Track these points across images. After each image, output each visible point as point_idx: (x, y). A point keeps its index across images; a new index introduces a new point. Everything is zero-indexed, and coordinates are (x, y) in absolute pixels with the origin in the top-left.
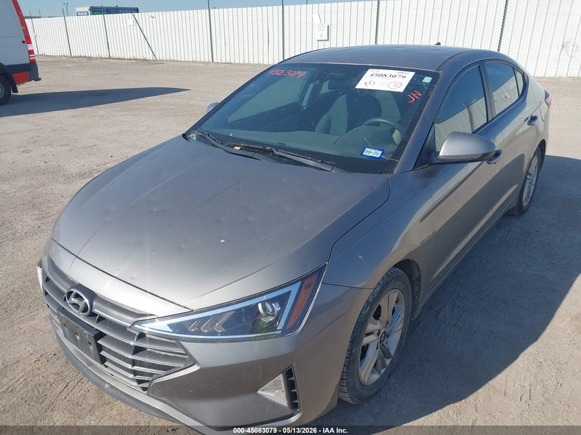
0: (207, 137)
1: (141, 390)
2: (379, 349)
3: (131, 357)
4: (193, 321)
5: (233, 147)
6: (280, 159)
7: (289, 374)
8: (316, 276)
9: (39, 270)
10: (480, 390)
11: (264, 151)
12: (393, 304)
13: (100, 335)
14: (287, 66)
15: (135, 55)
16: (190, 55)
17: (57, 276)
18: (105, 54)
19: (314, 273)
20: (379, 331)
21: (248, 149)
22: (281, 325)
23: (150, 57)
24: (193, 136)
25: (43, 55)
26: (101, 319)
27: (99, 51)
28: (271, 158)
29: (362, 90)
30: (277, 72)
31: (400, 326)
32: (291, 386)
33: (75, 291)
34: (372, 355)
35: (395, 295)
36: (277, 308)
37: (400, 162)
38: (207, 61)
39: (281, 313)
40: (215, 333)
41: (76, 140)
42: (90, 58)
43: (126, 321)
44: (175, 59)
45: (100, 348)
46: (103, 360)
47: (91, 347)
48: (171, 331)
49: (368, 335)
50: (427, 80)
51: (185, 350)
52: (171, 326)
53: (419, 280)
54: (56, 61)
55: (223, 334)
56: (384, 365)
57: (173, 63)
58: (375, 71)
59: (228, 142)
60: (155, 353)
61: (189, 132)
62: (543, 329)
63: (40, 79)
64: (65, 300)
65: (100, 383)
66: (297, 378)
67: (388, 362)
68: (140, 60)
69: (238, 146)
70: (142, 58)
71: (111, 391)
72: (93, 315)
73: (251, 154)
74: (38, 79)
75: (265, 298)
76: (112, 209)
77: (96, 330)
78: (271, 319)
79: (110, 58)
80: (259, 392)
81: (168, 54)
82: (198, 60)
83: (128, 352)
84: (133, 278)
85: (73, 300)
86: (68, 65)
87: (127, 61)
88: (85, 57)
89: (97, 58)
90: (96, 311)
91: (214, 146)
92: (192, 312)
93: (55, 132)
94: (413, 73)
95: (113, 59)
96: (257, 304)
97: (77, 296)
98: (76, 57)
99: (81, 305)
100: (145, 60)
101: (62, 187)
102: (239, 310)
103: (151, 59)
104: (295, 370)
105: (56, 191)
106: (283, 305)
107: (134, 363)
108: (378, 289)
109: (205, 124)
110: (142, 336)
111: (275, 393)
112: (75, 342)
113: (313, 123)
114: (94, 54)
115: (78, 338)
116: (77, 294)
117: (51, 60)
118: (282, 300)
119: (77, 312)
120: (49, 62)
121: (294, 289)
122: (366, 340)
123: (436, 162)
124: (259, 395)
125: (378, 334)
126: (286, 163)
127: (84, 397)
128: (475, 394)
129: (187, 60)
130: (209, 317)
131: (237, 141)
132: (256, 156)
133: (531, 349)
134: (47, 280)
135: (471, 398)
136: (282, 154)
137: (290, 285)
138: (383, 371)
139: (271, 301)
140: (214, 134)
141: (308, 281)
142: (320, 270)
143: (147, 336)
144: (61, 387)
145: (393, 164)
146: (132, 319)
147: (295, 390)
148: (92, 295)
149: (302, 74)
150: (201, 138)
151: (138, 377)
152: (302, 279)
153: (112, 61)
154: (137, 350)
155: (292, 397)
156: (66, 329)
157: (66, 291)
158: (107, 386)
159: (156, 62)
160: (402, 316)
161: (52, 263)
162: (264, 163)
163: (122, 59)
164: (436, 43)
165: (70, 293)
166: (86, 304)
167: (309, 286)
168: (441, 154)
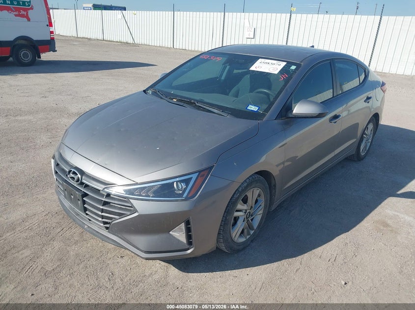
0: (158, 93)
1: (105, 229)
2: (245, 222)
3: (101, 207)
4: (137, 189)
5: (172, 99)
6: (199, 108)
7: (188, 223)
8: (207, 171)
9: (53, 161)
10: (306, 254)
11: (190, 103)
12: (255, 197)
13: (85, 195)
14: (213, 53)
15: (120, 39)
16: (158, 42)
17: (63, 162)
18: (100, 37)
19: (206, 169)
20: (246, 210)
21: (181, 101)
22: (185, 195)
23: (130, 41)
24: (150, 92)
25: (59, 35)
26: (87, 186)
27: (96, 34)
28: (194, 107)
29: (253, 71)
30: (204, 57)
31: (261, 212)
32: (188, 230)
33: (73, 170)
34: (240, 225)
35: (258, 191)
36: (184, 186)
37: (268, 115)
38: (169, 47)
39: (185, 189)
40: (149, 196)
41: (76, 92)
42: (90, 39)
43: (100, 187)
44: (148, 44)
45: (84, 202)
46: (85, 209)
47: (79, 202)
48: (124, 193)
49: (237, 211)
50: (293, 67)
51: (132, 204)
52: (125, 191)
53: (275, 186)
54: (67, 40)
55: (152, 197)
56: (249, 234)
57: (146, 47)
58: (263, 60)
59: (169, 96)
60: (115, 206)
61: (148, 89)
62: (354, 226)
63: (56, 51)
64: (67, 175)
65: (82, 226)
66: (192, 225)
67: (252, 232)
68: (124, 43)
69: (175, 99)
70: (125, 42)
71: (88, 229)
72: (82, 183)
73: (182, 104)
74: (55, 51)
75: (177, 179)
76: (98, 128)
77: (83, 192)
78: (181, 192)
79: (104, 40)
80: (171, 233)
81: (143, 40)
82: (164, 45)
83: (100, 204)
84: (106, 164)
85: (72, 175)
86: (75, 43)
87: (115, 43)
88: (87, 38)
89: (94, 40)
90: (84, 181)
91: (161, 98)
92: (137, 184)
93: (64, 86)
94: (286, 63)
95: (105, 41)
96: (173, 183)
97: (74, 173)
98: (80, 38)
99: (76, 178)
100: (127, 43)
101: (66, 120)
102: (163, 185)
103: (131, 42)
104: (191, 221)
105: (62, 123)
106: (187, 185)
107: (102, 211)
108: (245, 184)
109: (158, 85)
110: (108, 195)
111: (179, 234)
112: (71, 200)
113: (228, 91)
114: (93, 36)
115: (73, 197)
116: (74, 172)
117: (63, 38)
118: (187, 182)
119: (73, 182)
120: (63, 40)
121: (194, 176)
122: (236, 214)
123: (291, 116)
124: (170, 234)
125: (245, 213)
126: (201, 110)
127: (72, 236)
128: (302, 256)
129: (156, 45)
130: (146, 187)
131: (175, 96)
132: (185, 105)
133: (343, 236)
134: (58, 165)
135: (299, 258)
136: (200, 105)
137: (192, 174)
138: (248, 237)
139: (181, 181)
140: (162, 91)
141: (203, 173)
142: (210, 168)
143: (111, 196)
144: (59, 230)
145: (263, 115)
146: (104, 186)
147: (191, 233)
148: (82, 173)
149: (219, 59)
150: (154, 93)
151: (104, 220)
152: (200, 172)
153: (105, 42)
154: (105, 203)
155: (189, 237)
156: (66, 192)
157: (68, 171)
158: (86, 226)
159: (134, 45)
160: (263, 205)
161: (61, 155)
162: (189, 109)
163: (112, 41)
164: (312, 45)
165: (70, 171)
166: (79, 178)
167: (203, 175)
168: (294, 112)
